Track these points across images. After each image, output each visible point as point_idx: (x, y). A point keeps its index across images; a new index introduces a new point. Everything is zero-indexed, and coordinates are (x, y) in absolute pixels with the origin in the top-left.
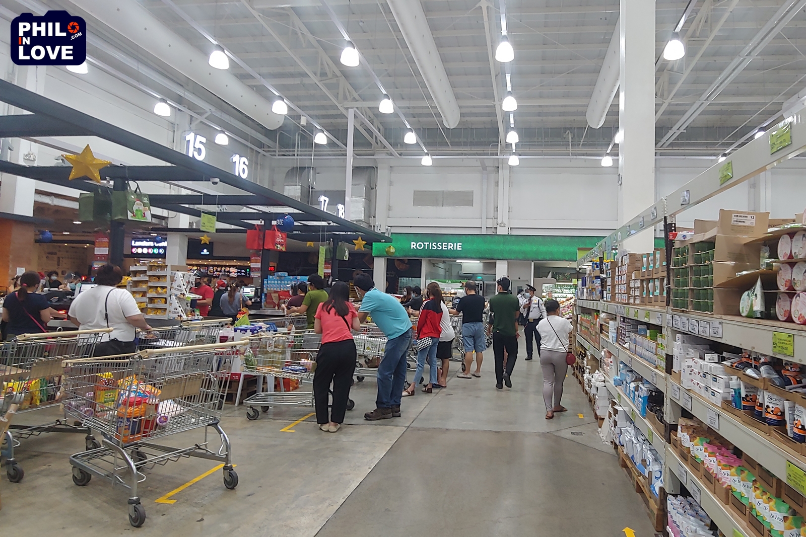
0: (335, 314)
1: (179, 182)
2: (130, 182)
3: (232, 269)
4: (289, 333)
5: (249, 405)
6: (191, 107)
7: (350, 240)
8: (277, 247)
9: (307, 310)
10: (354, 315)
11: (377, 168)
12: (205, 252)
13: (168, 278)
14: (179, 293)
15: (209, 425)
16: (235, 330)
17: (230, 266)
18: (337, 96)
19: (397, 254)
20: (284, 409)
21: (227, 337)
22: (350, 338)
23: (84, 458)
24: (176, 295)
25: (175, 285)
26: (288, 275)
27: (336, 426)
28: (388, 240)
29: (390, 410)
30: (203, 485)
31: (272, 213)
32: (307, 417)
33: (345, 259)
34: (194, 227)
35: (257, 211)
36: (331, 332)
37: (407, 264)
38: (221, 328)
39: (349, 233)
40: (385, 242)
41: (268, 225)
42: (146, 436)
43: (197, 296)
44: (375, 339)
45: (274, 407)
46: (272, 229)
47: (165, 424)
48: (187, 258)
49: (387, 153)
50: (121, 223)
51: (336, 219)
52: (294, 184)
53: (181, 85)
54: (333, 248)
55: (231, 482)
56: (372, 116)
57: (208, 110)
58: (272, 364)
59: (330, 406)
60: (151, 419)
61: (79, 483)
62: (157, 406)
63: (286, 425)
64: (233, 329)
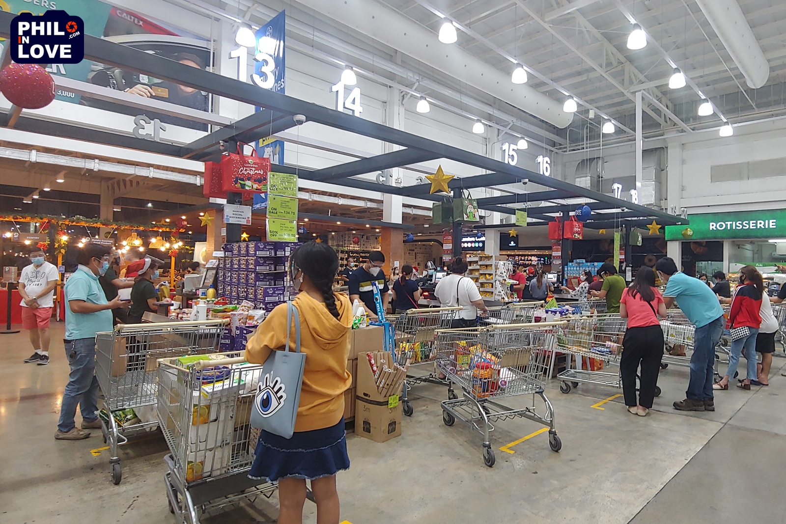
0: (641, 299)
1: (497, 186)
2: (464, 190)
3: (533, 258)
4: (591, 317)
5: (562, 380)
6: (498, 121)
7: (643, 225)
8: (575, 236)
9: (606, 295)
10: (659, 301)
11: (667, 148)
12: (512, 244)
13: (493, 267)
14: (501, 279)
15: (536, 393)
16: (547, 312)
17: (531, 255)
18: (622, 82)
19: (694, 237)
20: (591, 387)
21: (541, 318)
22: (657, 324)
23: (450, 405)
24: (499, 281)
25: (498, 273)
26: (586, 262)
27: (644, 410)
28: (685, 222)
29: (702, 403)
30: (533, 443)
31: (569, 205)
32: (613, 397)
33: (638, 245)
34: (504, 223)
35: (557, 204)
36: (637, 317)
37: (705, 246)
38: (536, 310)
39: (641, 218)
40: (681, 225)
41: (566, 216)
42: (492, 394)
43: (515, 282)
44: (680, 326)
45: (582, 384)
46: (570, 219)
47: (505, 386)
48: (500, 250)
49: (678, 130)
50: (459, 224)
51: (630, 205)
52: (585, 175)
53: (490, 105)
54: (626, 235)
55: (556, 446)
56: (660, 95)
57: (510, 122)
58: (579, 344)
59: (638, 390)
60: (495, 381)
61: (447, 424)
62: (499, 371)
63: (596, 402)
64: (545, 311)
